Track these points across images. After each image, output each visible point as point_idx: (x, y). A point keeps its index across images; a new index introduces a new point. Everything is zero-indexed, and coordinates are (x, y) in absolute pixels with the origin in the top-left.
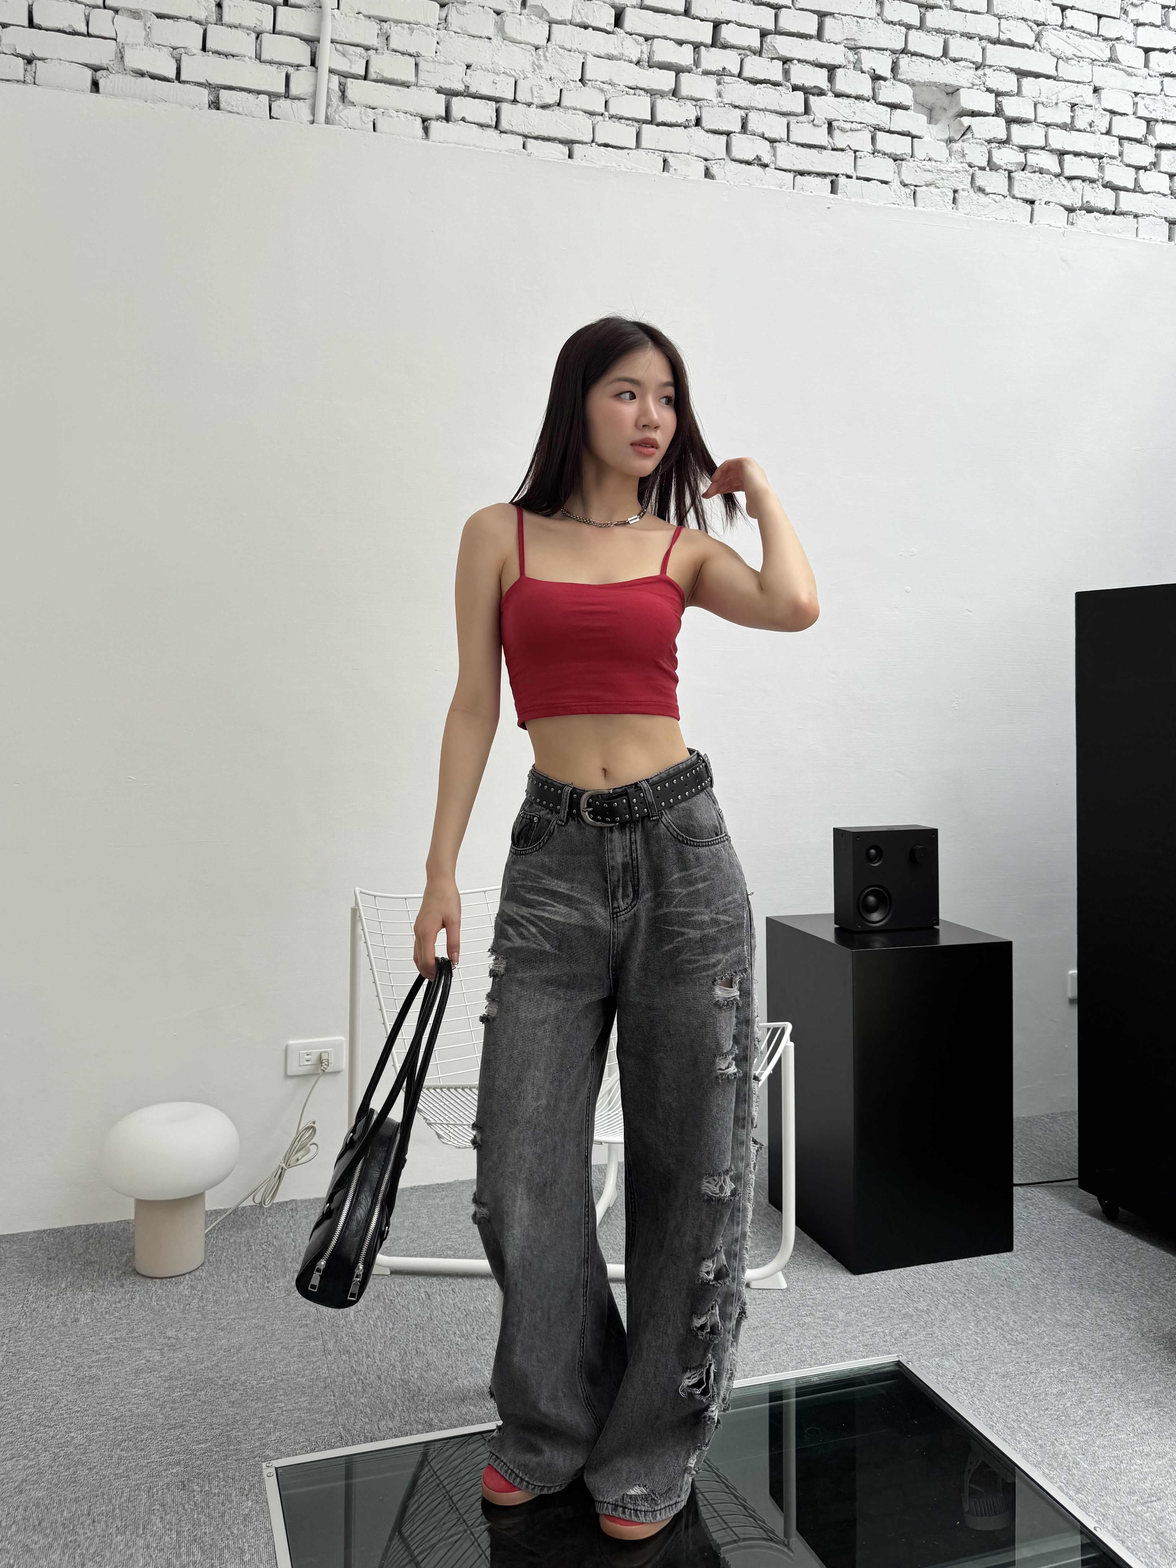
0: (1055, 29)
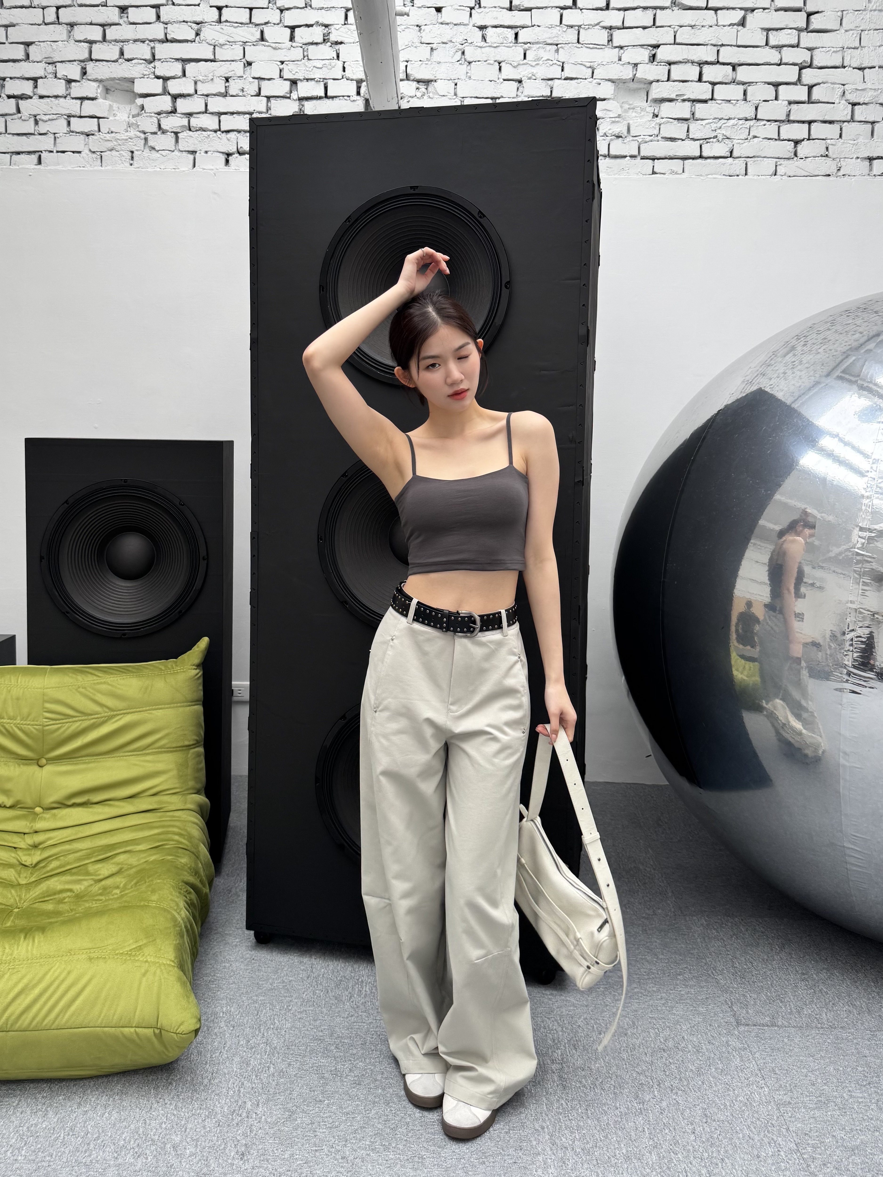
0: (211, 25)
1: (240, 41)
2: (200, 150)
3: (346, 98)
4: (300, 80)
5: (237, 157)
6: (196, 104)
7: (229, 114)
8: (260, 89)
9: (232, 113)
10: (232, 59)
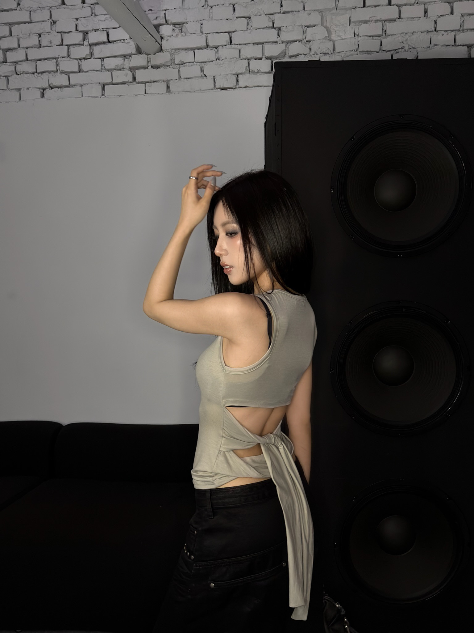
1: (47, 7)
2: (24, 88)
3: (122, 41)
4: (89, 31)
5: (48, 91)
6: (20, 55)
7: (43, 60)
8: (62, 40)
9: (45, 59)
10: (43, 20)
